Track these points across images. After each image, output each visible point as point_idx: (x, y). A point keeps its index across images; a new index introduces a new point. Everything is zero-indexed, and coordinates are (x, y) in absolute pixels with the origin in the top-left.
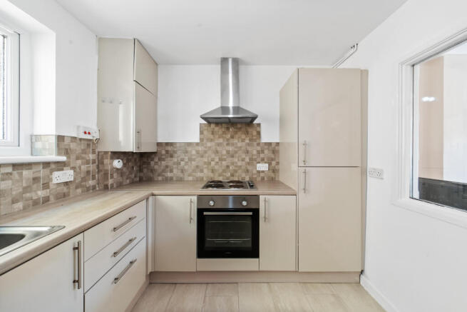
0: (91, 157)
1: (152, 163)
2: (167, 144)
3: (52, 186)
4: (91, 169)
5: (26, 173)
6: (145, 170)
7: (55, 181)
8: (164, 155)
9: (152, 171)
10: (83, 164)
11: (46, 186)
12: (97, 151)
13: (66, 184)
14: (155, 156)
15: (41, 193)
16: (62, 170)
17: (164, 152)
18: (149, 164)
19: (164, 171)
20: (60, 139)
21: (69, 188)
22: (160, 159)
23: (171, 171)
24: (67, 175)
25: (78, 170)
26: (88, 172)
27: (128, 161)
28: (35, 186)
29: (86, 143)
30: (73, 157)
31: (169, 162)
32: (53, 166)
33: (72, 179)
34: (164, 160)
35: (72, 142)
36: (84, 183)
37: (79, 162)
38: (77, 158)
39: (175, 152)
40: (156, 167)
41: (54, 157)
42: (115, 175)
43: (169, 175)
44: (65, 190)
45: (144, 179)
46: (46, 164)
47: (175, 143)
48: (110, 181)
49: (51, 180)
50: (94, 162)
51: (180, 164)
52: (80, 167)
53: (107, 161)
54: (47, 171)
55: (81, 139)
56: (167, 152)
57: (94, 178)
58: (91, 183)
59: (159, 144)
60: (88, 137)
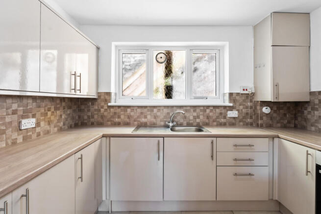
0: (249, 104)
1: (306, 112)
3: (227, 118)
4: (249, 112)
5: (218, 111)
6: (299, 119)
7: (229, 116)
8: (317, 105)
9: (306, 120)
10: (243, 108)
11: (225, 117)
12: (253, 100)
13: (234, 118)
14: (308, 106)
15: (223, 120)
16: (232, 111)
17: (317, 102)
18: (303, 113)
19: (317, 121)
20: (231, 94)
21: (235, 121)
22: (314, 109)
24: (233, 114)
25: (240, 111)
26: (247, 114)
27: (279, 109)
28: (220, 117)
29: (245, 95)
30: (238, 104)
32: (228, 108)
33: (237, 116)
34: (317, 110)
35: (237, 95)
36: (244, 120)
37: (241, 107)
38: (240, 105)
40: (309, 116)
41: (227, 103)
42: (265, 118)
44: (234, 121)
45: (299, 126)
46: (225, 107)
48: (260, 122)
49: (227, 115)
50: (251, 107)
52: (242, 110)
53: (258, 108)
54: (225, 110)
55: (242, 94)
57: (251, 118)
58: (249, 120)
59: (312, 93)
60: (245, 92)
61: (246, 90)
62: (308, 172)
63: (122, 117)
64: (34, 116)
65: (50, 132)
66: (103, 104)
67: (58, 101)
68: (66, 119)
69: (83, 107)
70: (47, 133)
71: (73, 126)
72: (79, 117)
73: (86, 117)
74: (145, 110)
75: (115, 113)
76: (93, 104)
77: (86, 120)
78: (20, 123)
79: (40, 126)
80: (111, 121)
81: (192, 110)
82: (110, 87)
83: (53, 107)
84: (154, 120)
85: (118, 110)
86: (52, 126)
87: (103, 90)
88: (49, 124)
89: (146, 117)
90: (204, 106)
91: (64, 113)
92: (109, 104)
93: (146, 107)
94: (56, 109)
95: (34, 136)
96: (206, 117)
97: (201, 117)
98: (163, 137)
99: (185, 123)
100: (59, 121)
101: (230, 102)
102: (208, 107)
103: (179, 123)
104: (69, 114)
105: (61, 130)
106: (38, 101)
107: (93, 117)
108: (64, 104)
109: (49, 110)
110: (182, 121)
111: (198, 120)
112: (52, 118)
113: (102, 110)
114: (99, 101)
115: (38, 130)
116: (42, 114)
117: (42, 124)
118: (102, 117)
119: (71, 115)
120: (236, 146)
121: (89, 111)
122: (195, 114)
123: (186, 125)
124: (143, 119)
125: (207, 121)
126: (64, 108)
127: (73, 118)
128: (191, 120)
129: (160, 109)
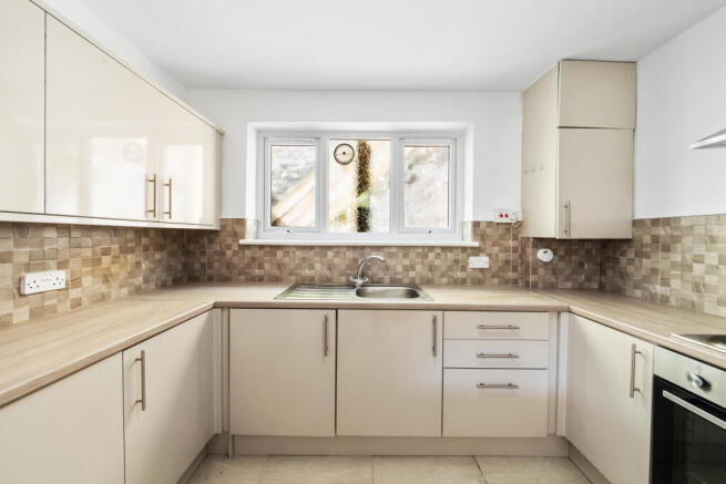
0: (511, 243)
1: (623, 260)
2: (655, 222)
3: (469, 270)
4: (511, 258)
5: (450, 256)
6: (610, 273)
7: (471, 266)
8: (647, 246)
9: (623, 275)
10: (501, 251)
11: (464, 268)
12: (520, 236)
13: (482, 270)
14: (629, 247)
15: (460, 274)
16: (478, 256)
17: (647, 239)
18: (617, 261)
19: (646, 279)
20: (476, 224)
21: (484, 275)
22: (640, 254)
23: (665, 282)
24: (480, 262)
25: (494, 257)
26: (507, 262)
27: (569, 253)
28: (455, 267)
29: (504, 227)
30: (489, 243)
31: (660, 261)
32: (469, 251)
33: (487, 267)
34: (647, 256)
35: (488, 226)
36: (501, 274)
37: (496, 249)
38: (494, 245)
39: (677, 240)
40: (630, 269)
41: (470, 242)
42: (541, 271)
43: (659, 289)
44: (480, 276)
45: (608, 288)
46: (464, 249)
47: (677, 219)
48: (532, 278)
49: (468, 264)
50: (515, 250)
51: (690, 268)
52: (497, 256)
53: (529, 250)
54: (465, 255)
55: (498, 224)
56: (655, 239)
57: (515, 269)
58: (511, 275)
59: (636, 223)
60: (504, 220)
61: (506, 216)
62: (634, 389)
63: (267, 266)
64: (62, 265)
65: (110, 297)
66: (229, 241)
67: (131, 235)
68: (152, 271)
69: (192, 247)
70: (103, 298)
71: (170, 283)
72: (185, 266)
73: (197, 266)
74: (311, 254)
75: (253, 259)
76: (211, 241)
77: (197, 271)
78: (20, 280)
79: (80, 286)
80: (246, 274)
81: (401, 254)
82: (243, 211)
83: (116, 246)
84: (328, 273)
85: (259, 253)
86: (115, 284)
87: (230, 214)
88: (105, 281)
89: (312, 267)
90: (423, 247)
91: (146, 258)
92: (242, 242)
93: (311, 248)
94: (125, 251)
95: (66, 306)
96: (427, 268)
97: (418, 268)
98: (336, 308)
99: (387, 279)
100: (131, 274)
101: (475, 239)
102: (432, 248)
103: (375, 280)
104: (160, 261)
105: (138, 291)
106: (75, 234)
107: (211, 267)
108: (144, 241)
109: (106, 252)
110: (381, 274)
111: (412, 274)
112: (115, 269)
113: (229, 253)
114: (222, 235)
115: (74, 293)
116: (85, 262)
117: (87, 281)
118: (229, 266)
119: (164, 262)
120: (482, 327)
121: (203, 253)
122: (407, 262)
123: (388, 281)
124: (307, 271)
125: (430, 275)
126: (146, 249)
127: (169, 268)
128: (399, 273)
129: (339, 253)
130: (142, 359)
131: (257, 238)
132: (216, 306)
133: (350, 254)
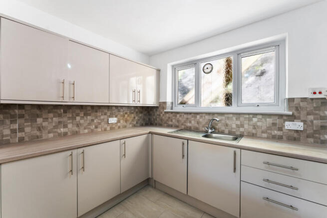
3: (284, 131)
7: (287, 128)
11: (280, 129)
13: (297, 131)
15: (276, 132)
16: (293, 121)
20: (291, 100)
21: (299, 135)
24: (295, 125)
25: (309, 123)
26: (323, 127)
28: (273, 128)
30: (304, 113)
33: (302, 129)
35: (302, 101)
37: (311, 117)
38: (308, 114)
44: (296, 135)
46: (281, 116)
49: (284, 126)
52: (312, 122)
54: (282, 121)
55: (312, 99)
60: (318, 96)
61: (320, 93)
63: (174, 121)
64: (116, 117)
65: (127, 127)
66: (162, 111)
67: (132, 108)
68: (139, 120)
69: (151, 112)
70: (125, 127)
71: (144, 124)
72: (149, 119)
73: (153, 120)
74: (189, 116)
75: (169, 118)
76: (156, 111)
78: (108, 119)
80: (167, 123)
81: (234, 118)
82: (166, 99)
83: (128, 112)
84: (197, 125)
85: (171, 115)
86: (128, 123)
87: (162, 100)
88: (126, 122)
89: (190, 122)
90: (249, 114)
91: (137, 116)
92: (165, 111)
93: (190, 113)
94: (131, 113)
95: (117, 128)
96: (251, 127)
97: (246, 126)
98: (188, 140)
99: (227, 131)
100: (133, 120)
101: (290, 109)
102: (255, 115)
103: (220, 130)
104: (141, 117)
105: (134, 126)
106: (119, 108)
107: (156, 119)
108: (137, 110)
109: (126, 113)
110: (223, 128)
111: (242, 130)
112: (128, 118)
113: (161, 115)
114: (160, 108)
115: (119, 124)
116: (121, 116)
117: (122, 121)
118: (162, 120)
119: (142, 118)
120: (268, 163)
121: (154, 115)
122: (238, 123)
123: (227, 132)
124: (188, 124)
125: (254, 131)
126: (137, 113)
127: (144, 119)
128: (234, 129)
129: (202, 116)
130: (124, 143)
131: (172, 109)
132: (150, 133)
133: (207, 117)
